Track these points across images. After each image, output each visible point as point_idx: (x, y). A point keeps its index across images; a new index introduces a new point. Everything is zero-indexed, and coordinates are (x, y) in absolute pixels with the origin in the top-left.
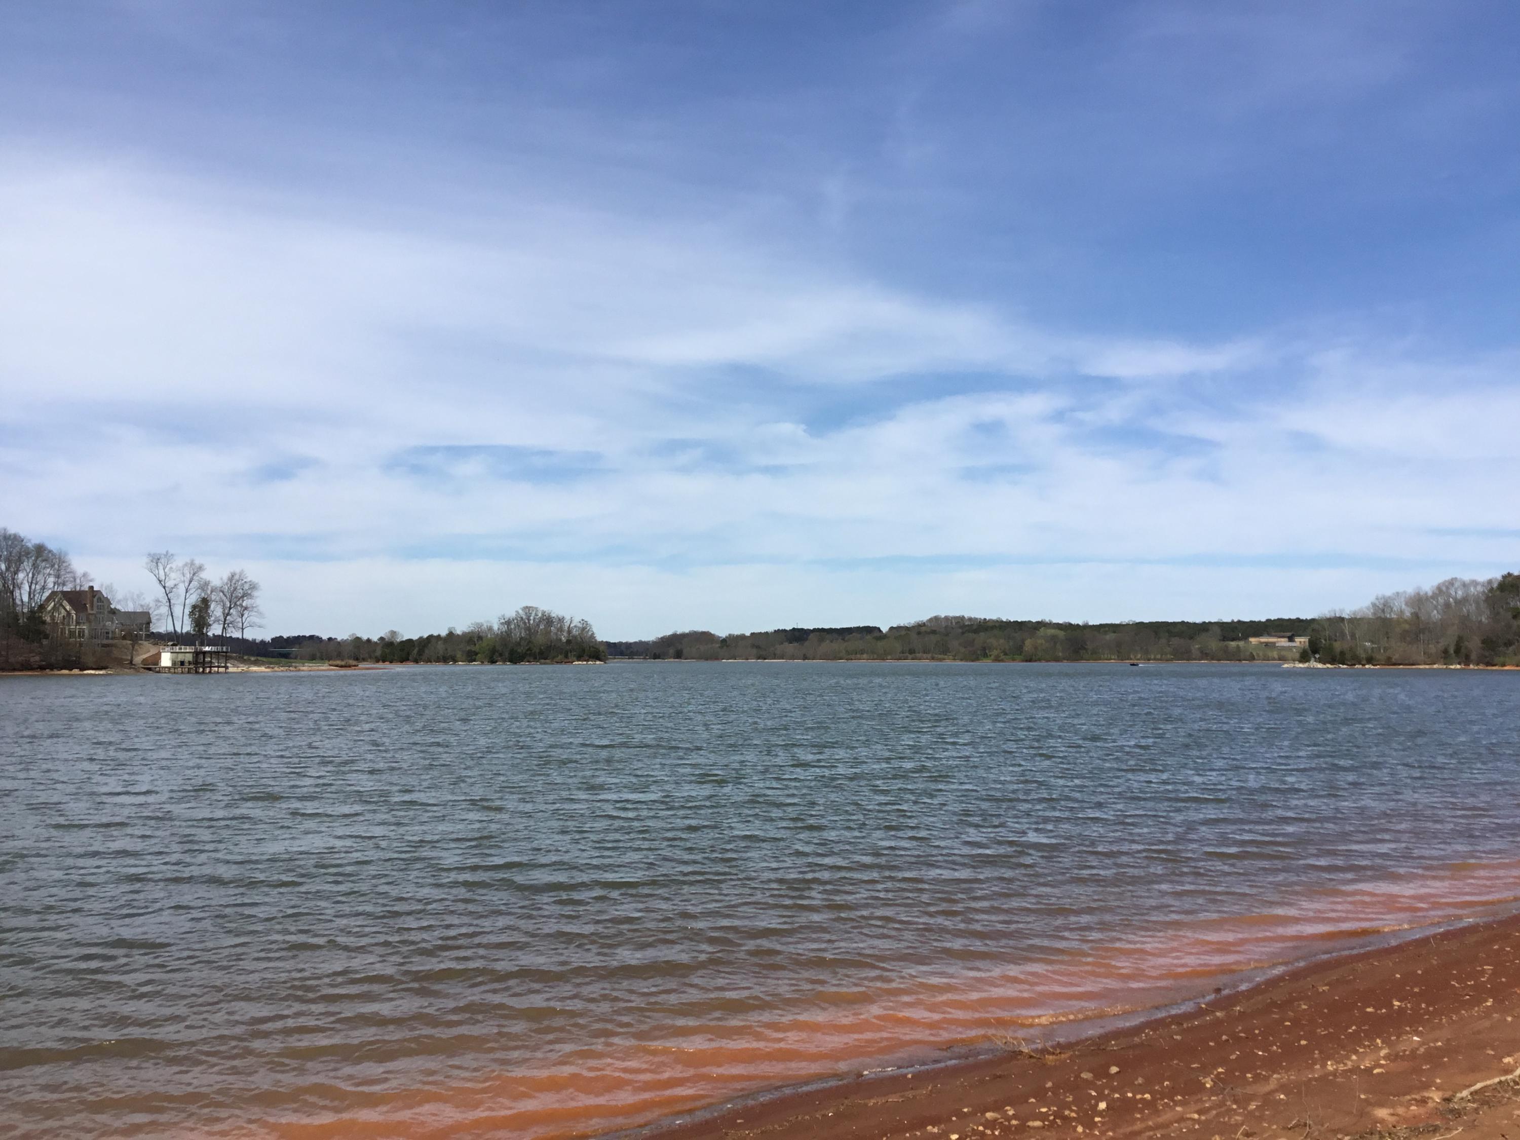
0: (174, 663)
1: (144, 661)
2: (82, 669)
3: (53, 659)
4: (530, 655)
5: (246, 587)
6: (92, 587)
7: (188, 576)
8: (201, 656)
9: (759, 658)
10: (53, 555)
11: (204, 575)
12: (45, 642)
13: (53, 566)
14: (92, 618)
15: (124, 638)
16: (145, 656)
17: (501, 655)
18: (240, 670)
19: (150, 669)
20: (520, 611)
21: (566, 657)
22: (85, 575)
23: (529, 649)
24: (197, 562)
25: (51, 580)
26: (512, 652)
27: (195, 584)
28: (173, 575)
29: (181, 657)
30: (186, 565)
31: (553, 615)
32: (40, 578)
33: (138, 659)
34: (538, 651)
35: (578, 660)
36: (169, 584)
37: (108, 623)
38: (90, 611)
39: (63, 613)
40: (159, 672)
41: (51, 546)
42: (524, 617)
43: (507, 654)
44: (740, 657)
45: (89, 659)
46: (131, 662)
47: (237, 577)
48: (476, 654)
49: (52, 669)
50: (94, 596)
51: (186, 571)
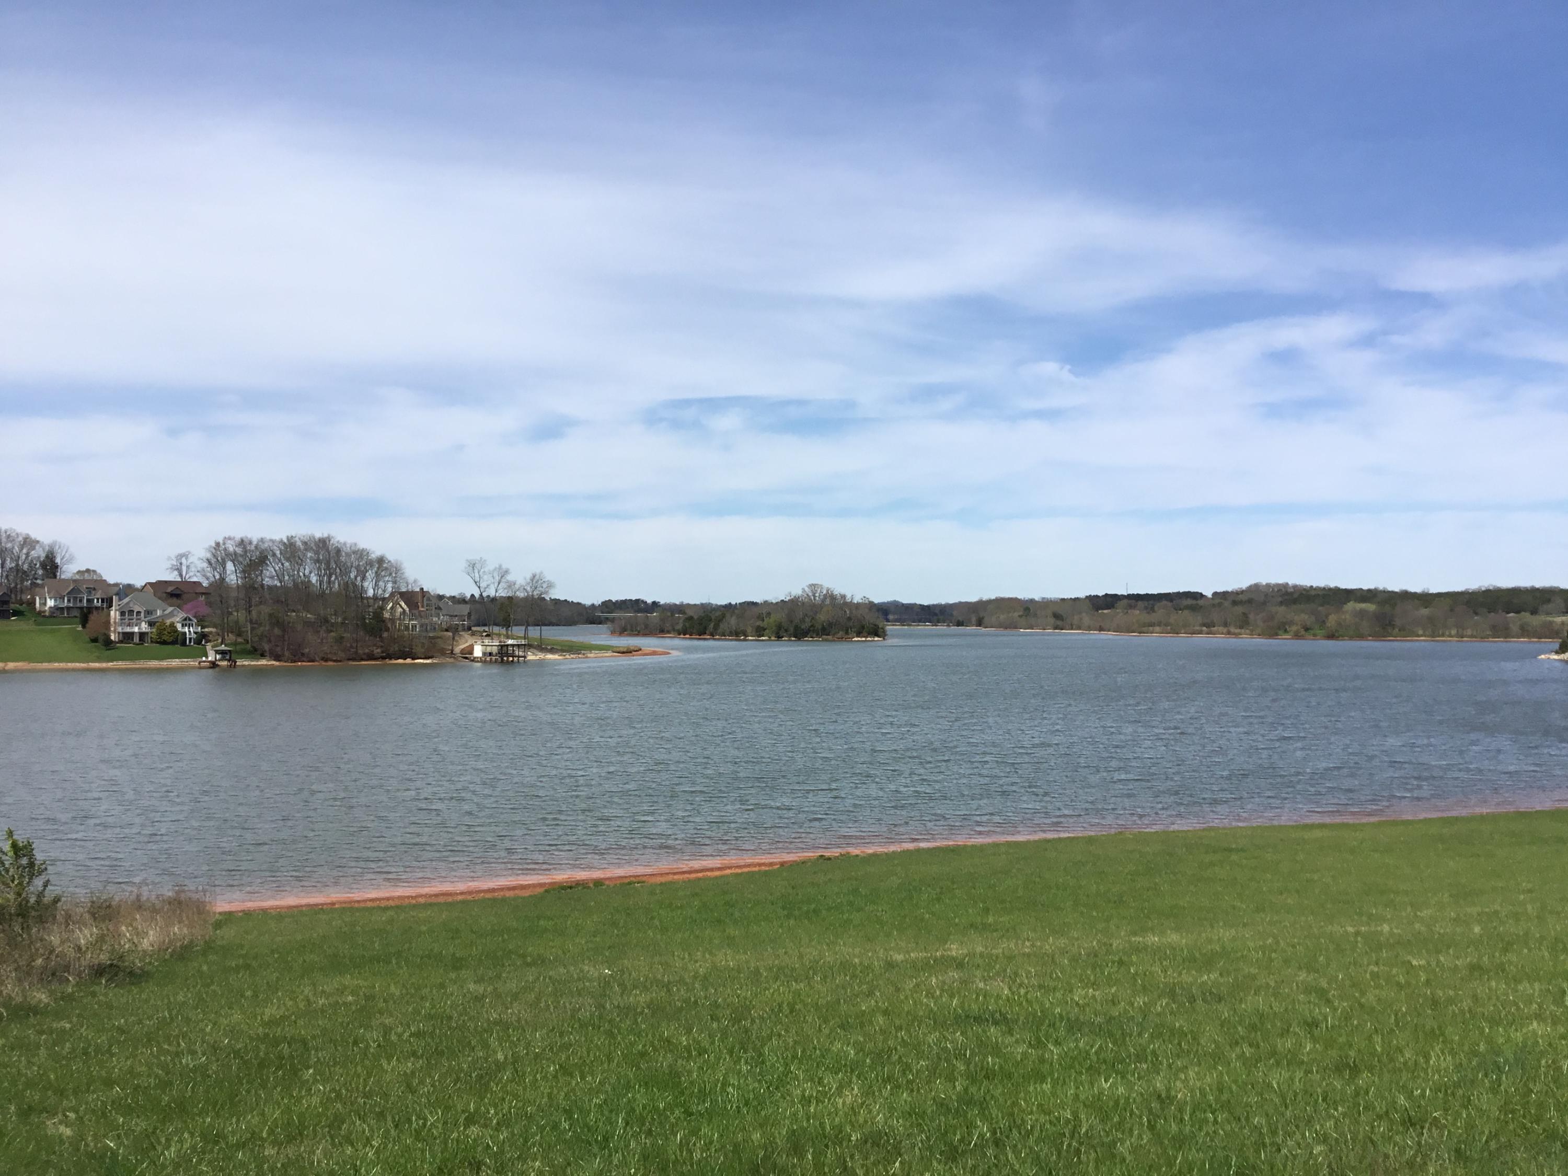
0: (484, 654)
1: (462, 652)
2: (413, 659)
3: (391, 650)
4: (813, 631)
6: (422, 589)
7: (497, 578)
8: (505, 648)
9: (1056, 628)
10: (392, 566)
11: (510, 578)
12: (385, 635)
13: (391, 574)
14: (422, 614)
15: (447, 630)
16: (462, 647)
17: (786, 631)
18: (538, 658)
19: (466, 658)
20: (807, 589)
21: (847, 633)
22: (415, 581)
23: (812, 626)
24: (504, 567)
25: (390, 584)
26: (797, 628)
28: (485, 577)
29: (489, 649)
30: (495, 569)
31: (835, 593)
32: (381, 584)
33: (457, 650)
34: (820, 627)
35: (858, 636)
36: (483, 585)
37: (435, 619)
38: (420, 608)
39: (400, 610)
40: (473, 661)
41: (391, 557)
42: (810, 594)
43: (792, 629)
44: (1037, 627)
45: (419, 650)
46: (452, 651)
47: (537, 577)
48: (765, 629)
49: (390, 659)
50: (424, 597)
51: (496, 574)
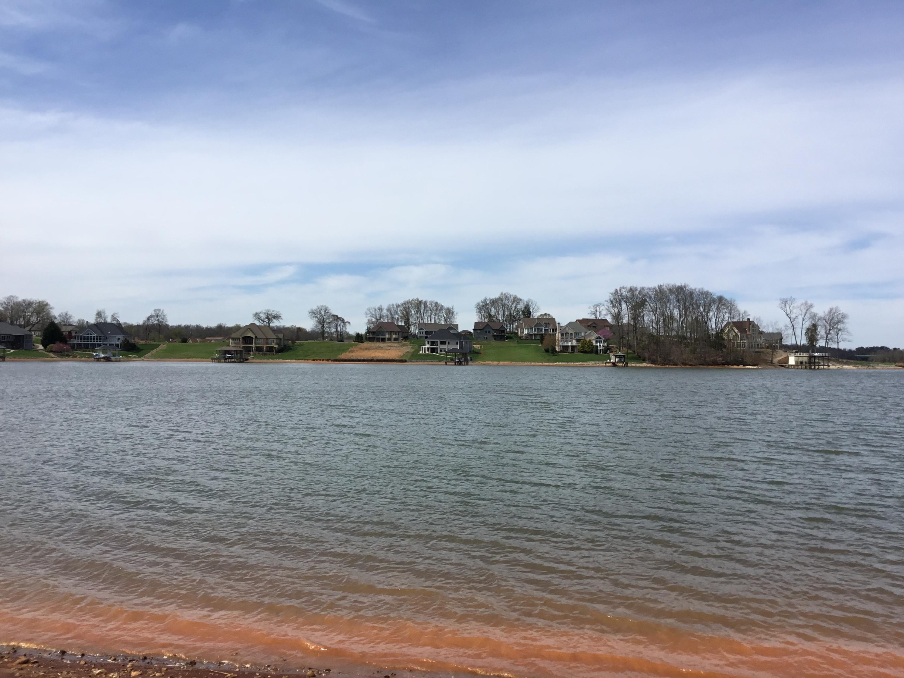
0: (797, 363)
1: (779, 361)
2: (745, 365)
3: (729, 360)
5: (840, 316)
6: (749, 319)
7: (804, 311)
8: (813, 359)
10: (728, 301)
11: (814, 310)
13: (727, 308)
14: (749, 336)
15: (767, 348)
16: (780, 358)
18: (837, 367)
19: (782, 366)
22: (745, 312)
24: (809, 302)
25: (727, 316)
27: (808, 315)
28: (795, 311)
29: (801, 359)
30: (802, 304)
32: (721, 314)
36: (793, 316)
37: (758, 339)
38: (748, 333)
39: (734, 334)
40: (788, 368)
45: (748, 359)
46: (772, 361)
47: (834, 311)
49: (728, 365)
50: (750, 324)
51: (803, 308)
